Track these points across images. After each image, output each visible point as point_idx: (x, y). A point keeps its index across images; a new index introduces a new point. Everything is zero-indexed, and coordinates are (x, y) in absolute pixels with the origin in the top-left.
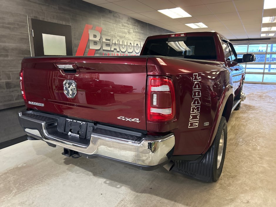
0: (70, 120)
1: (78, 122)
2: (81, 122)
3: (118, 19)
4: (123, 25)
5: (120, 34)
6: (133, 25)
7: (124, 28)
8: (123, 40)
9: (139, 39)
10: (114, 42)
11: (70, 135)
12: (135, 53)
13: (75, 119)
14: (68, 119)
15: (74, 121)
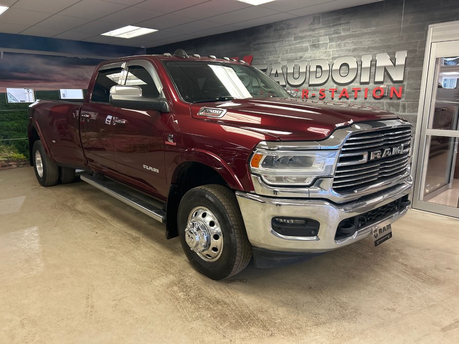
3: (284, 32)
4: (296, 39)
5: (289, 55)
6: (328, 27)
7: (299, 43)
8: (296, 63)
9: (354, 50)
10: (274, 72)
12: (335, 85)
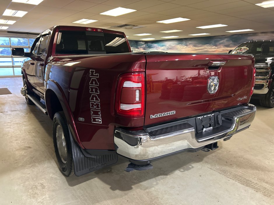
0: (201, 117)
1: (208, 116)
2: (210, 115)
11: (205, 131)
13: (205, 115)
14: (199, 118)
15: (205, 116)
